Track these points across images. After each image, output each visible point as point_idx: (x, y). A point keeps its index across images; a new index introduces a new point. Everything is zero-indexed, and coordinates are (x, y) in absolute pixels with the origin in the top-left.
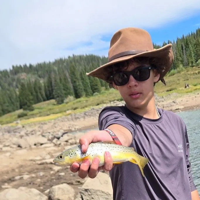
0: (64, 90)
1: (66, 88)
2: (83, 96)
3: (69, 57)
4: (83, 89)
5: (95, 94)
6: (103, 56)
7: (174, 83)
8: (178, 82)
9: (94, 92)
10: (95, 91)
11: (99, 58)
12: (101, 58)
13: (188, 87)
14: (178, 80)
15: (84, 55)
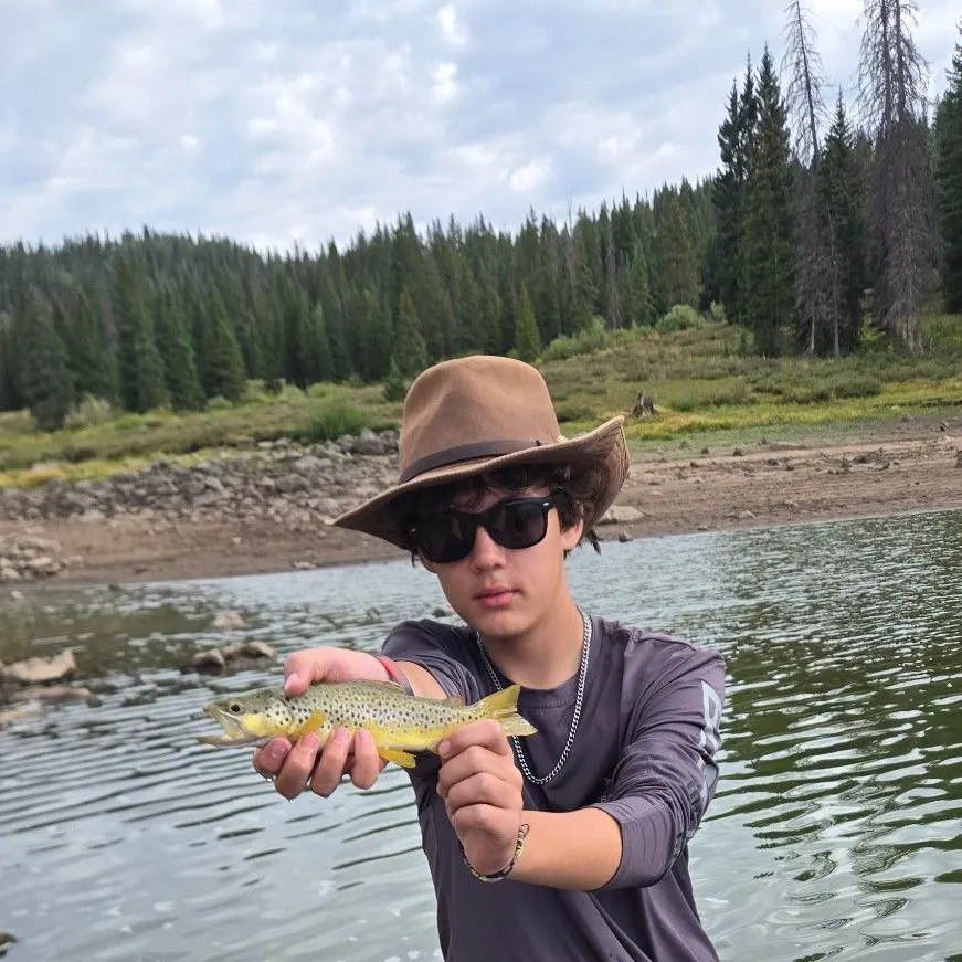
0: (71, 366)
1: (80, 360)
2: (161, 408)
3: (128, 237)
4: (162, 374)
5: (212, 402)
6: (273, 255)
7: (577, 385)
8: (596, 384)
9: (211, 395)
10: (216, 389)
11: (256, 256)
12: (265, 259)
13: (649, 414)
14: (596, 374)
15: (190, 239)
